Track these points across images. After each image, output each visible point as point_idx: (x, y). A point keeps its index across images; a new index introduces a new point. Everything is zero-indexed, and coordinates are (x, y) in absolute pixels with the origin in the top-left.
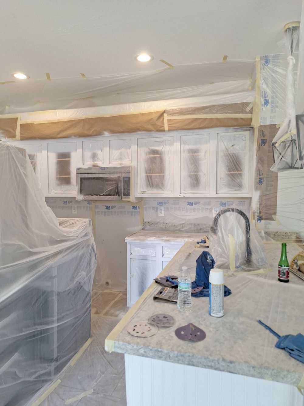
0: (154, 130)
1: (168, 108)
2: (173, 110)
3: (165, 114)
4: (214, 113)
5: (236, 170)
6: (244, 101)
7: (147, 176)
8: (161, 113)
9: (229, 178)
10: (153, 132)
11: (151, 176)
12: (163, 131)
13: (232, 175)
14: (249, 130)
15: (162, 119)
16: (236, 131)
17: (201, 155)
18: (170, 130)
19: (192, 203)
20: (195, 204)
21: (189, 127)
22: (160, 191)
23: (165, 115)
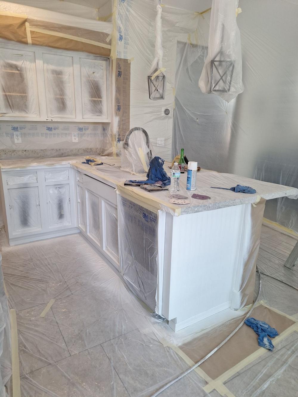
0: (14, 39)
1: (31, 17)
2: (37, 21)
3: (27, 22)
4: (79, 36)
5: (97, 97)
6: (104, 31)
7: (6, 95)
8: (23, 20)
9: (92, 104)
10: (13, 42)
11: (11, 96)
12: (26, 43)
13: (94, 101)
14: (106, 60)
15: (23, 29)
16: (95, 59)
17: (66, 78)
18: (33, 44)
19: (52, 128)
20: (55, 129)
21: (56, 45)
22: (23, 114)
23: (27, 24)
